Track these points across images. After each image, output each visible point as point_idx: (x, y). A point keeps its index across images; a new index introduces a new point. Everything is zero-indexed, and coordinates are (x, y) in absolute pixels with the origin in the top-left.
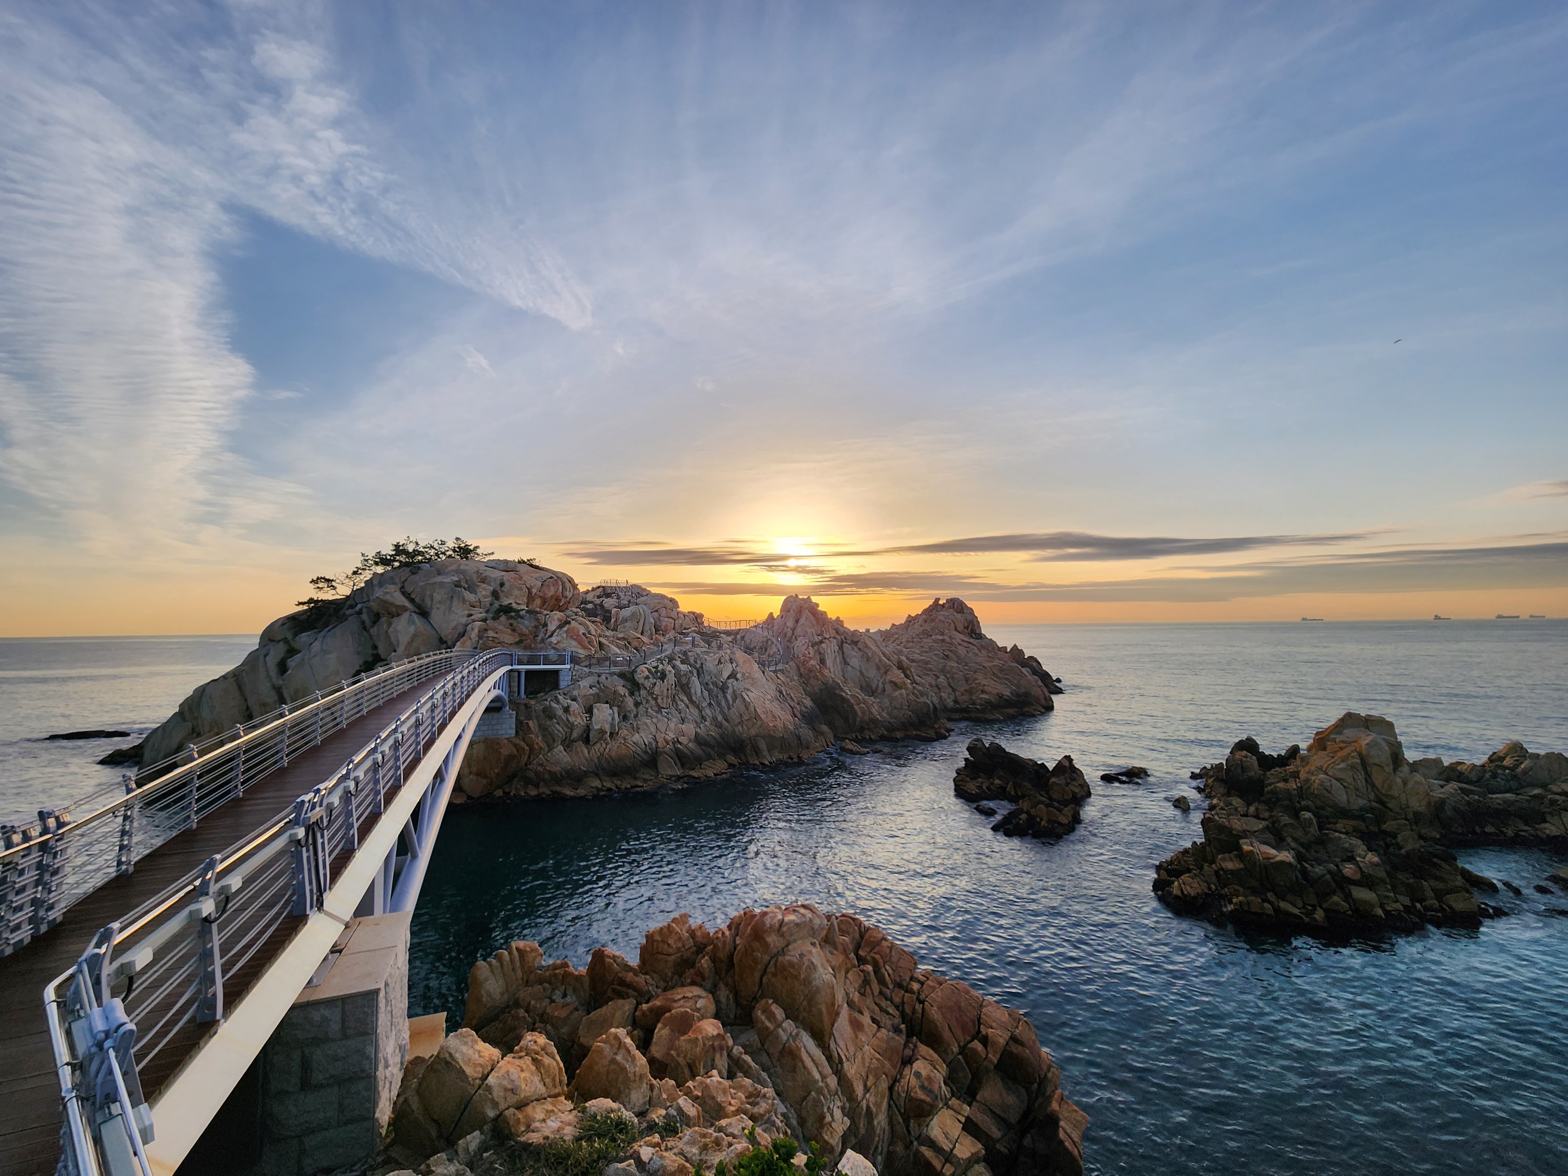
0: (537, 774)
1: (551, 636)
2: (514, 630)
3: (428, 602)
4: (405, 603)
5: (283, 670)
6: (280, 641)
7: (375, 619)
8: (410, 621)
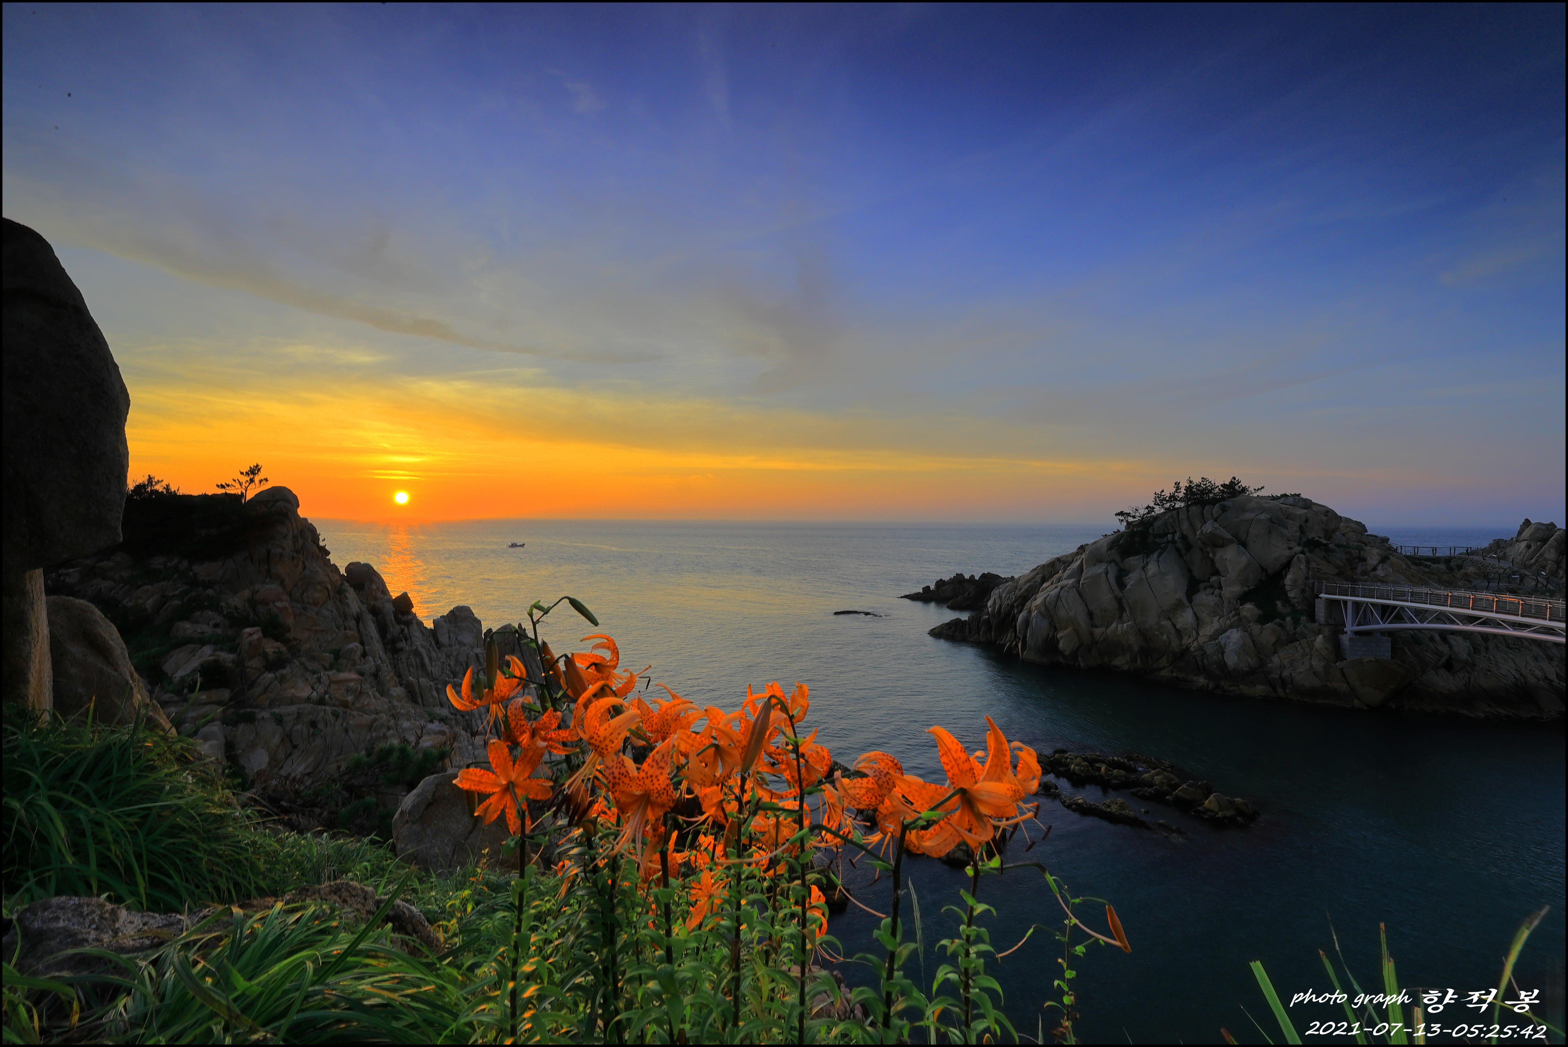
1: (1375, 569)
2: (1329, 562)
3: (1245, 535)
4: (1228, 536)
5: (1121, 585)
6: (1109, 563)
7: (1188, 547)
8: (1238, 552)
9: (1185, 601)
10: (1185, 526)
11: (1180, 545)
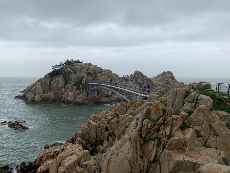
0: (102, 102)
3: (76, 71)
5: (50, 84)
6: (48, 78)
7: (66, 74)
8: (74, 75)
9: (63, 86)
11: (64, 74)
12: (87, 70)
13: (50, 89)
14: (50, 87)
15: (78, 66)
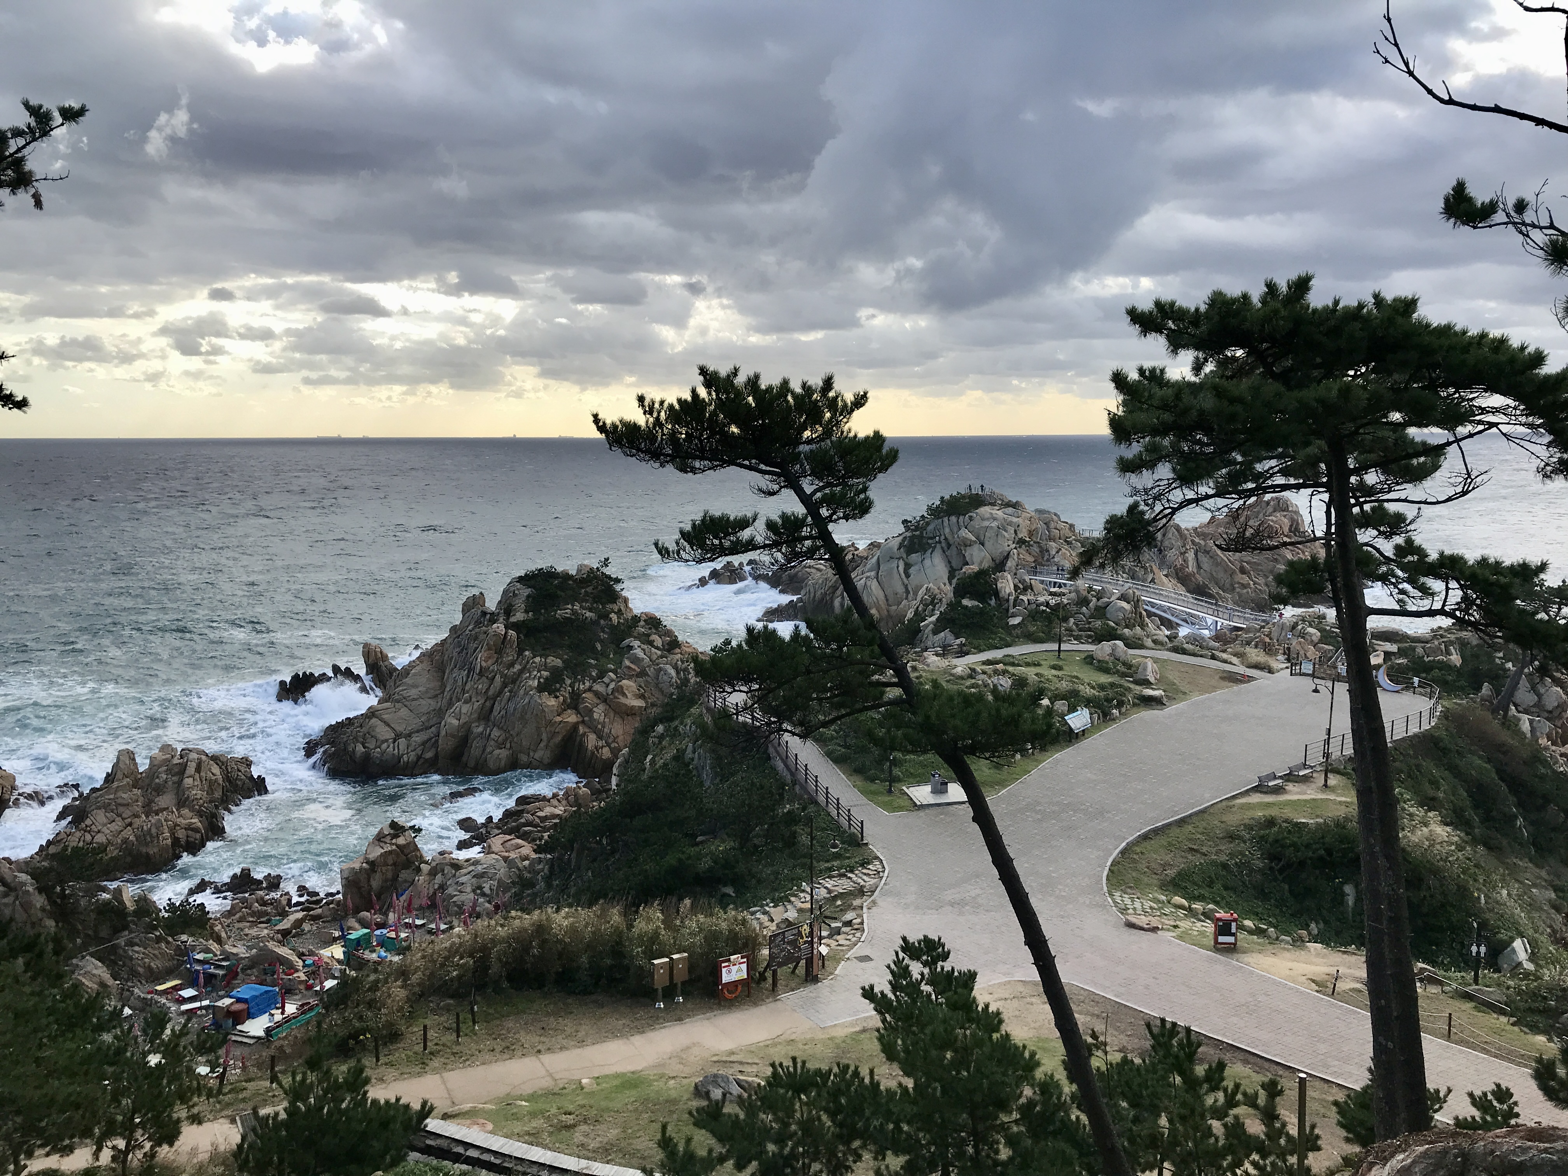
4: (974, 539)
5: (908, 576)
6: (899, 559)
7: (949, 546)
8: (980, 550)
10: (947, 530)
11: (944, 545)
12: (1015, 531)
13: (907, 592)
14: (906, 587)
15: (988, 519)
